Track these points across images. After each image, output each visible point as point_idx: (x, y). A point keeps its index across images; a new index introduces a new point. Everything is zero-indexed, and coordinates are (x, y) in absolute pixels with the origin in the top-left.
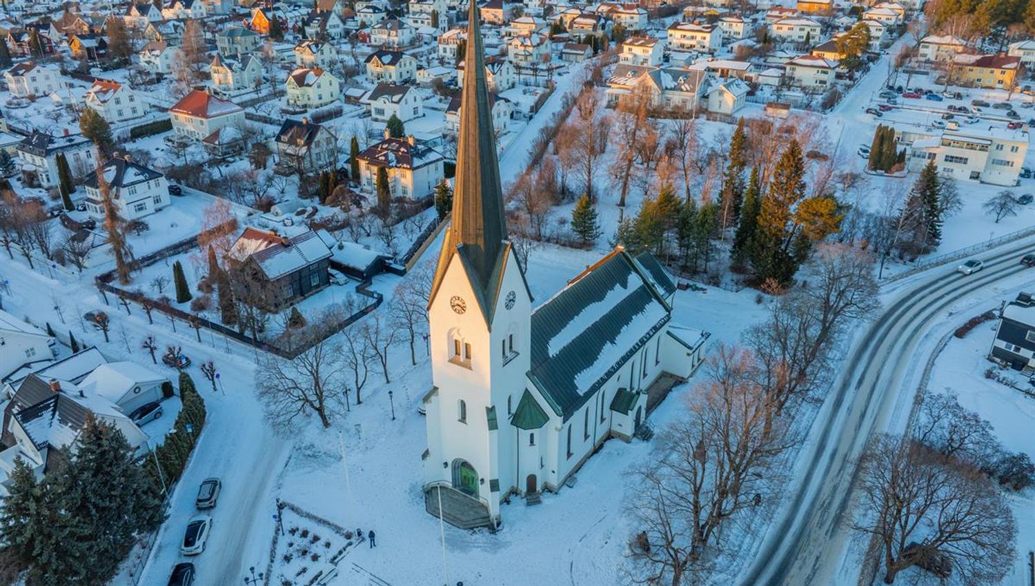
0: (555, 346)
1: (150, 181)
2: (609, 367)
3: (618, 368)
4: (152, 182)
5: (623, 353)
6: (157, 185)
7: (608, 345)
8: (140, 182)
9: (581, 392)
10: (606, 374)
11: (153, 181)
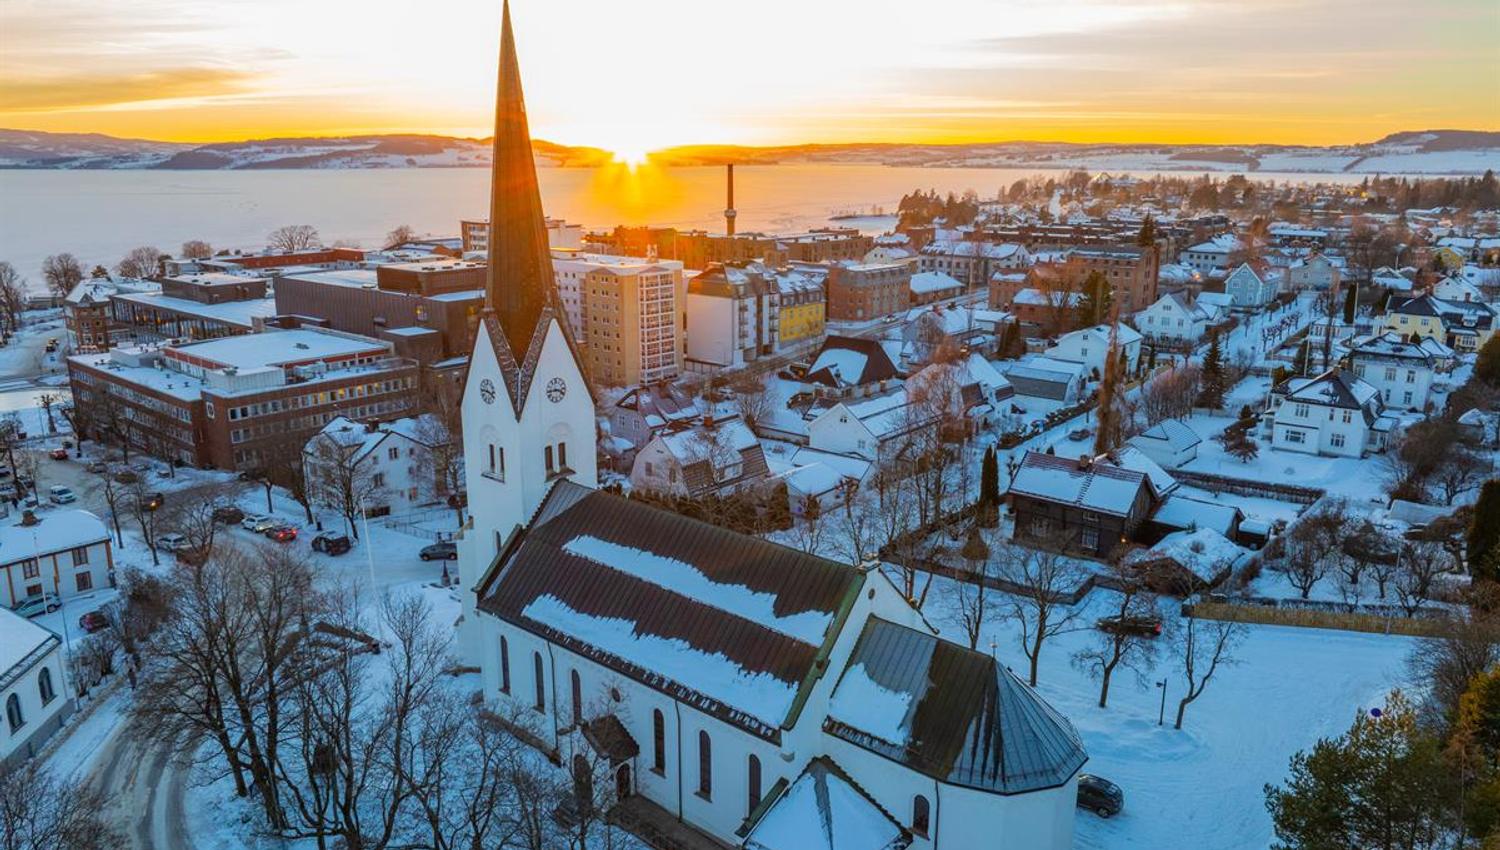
0: (585, 547)
1: (1337, 410)
2: (587, 639)
3: (593, 659)
4: (1339, 413)
5: (627, 656)
6: (1347, 420)
7: (629, 626)
8: (1324, 404)
9: (530, 612)
10: (573, 640)
11: (1342, 410)
